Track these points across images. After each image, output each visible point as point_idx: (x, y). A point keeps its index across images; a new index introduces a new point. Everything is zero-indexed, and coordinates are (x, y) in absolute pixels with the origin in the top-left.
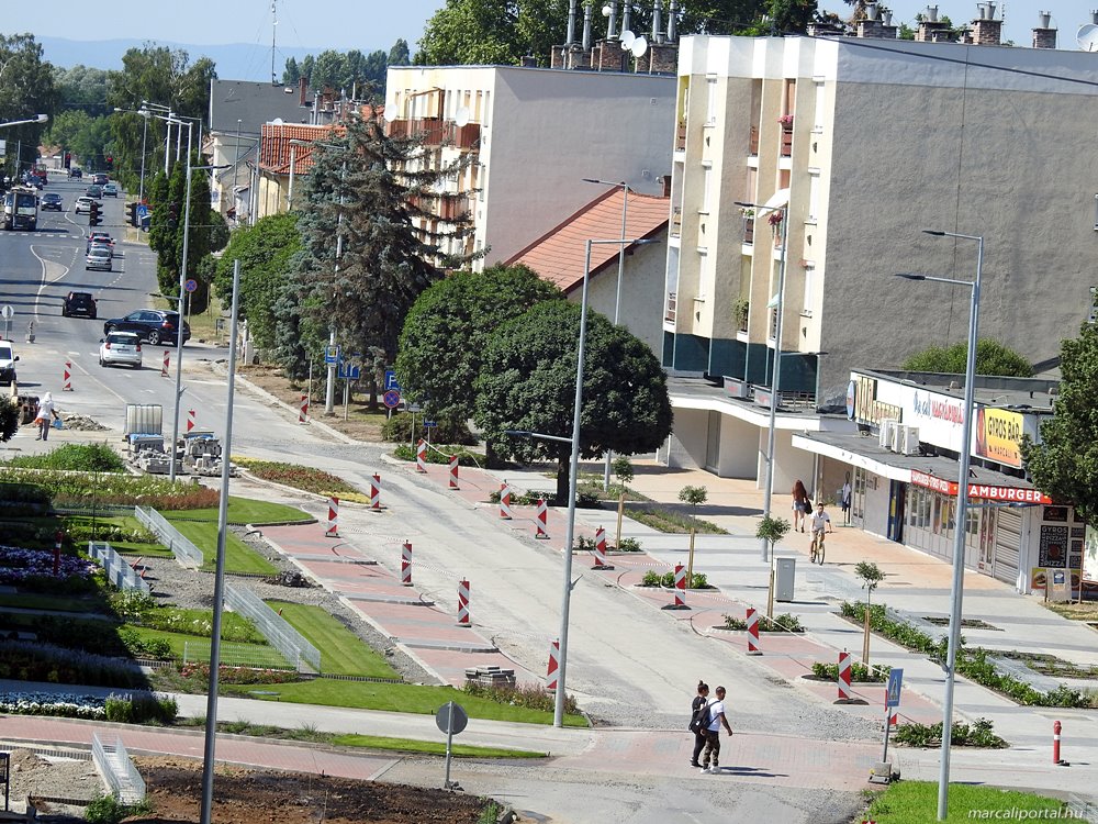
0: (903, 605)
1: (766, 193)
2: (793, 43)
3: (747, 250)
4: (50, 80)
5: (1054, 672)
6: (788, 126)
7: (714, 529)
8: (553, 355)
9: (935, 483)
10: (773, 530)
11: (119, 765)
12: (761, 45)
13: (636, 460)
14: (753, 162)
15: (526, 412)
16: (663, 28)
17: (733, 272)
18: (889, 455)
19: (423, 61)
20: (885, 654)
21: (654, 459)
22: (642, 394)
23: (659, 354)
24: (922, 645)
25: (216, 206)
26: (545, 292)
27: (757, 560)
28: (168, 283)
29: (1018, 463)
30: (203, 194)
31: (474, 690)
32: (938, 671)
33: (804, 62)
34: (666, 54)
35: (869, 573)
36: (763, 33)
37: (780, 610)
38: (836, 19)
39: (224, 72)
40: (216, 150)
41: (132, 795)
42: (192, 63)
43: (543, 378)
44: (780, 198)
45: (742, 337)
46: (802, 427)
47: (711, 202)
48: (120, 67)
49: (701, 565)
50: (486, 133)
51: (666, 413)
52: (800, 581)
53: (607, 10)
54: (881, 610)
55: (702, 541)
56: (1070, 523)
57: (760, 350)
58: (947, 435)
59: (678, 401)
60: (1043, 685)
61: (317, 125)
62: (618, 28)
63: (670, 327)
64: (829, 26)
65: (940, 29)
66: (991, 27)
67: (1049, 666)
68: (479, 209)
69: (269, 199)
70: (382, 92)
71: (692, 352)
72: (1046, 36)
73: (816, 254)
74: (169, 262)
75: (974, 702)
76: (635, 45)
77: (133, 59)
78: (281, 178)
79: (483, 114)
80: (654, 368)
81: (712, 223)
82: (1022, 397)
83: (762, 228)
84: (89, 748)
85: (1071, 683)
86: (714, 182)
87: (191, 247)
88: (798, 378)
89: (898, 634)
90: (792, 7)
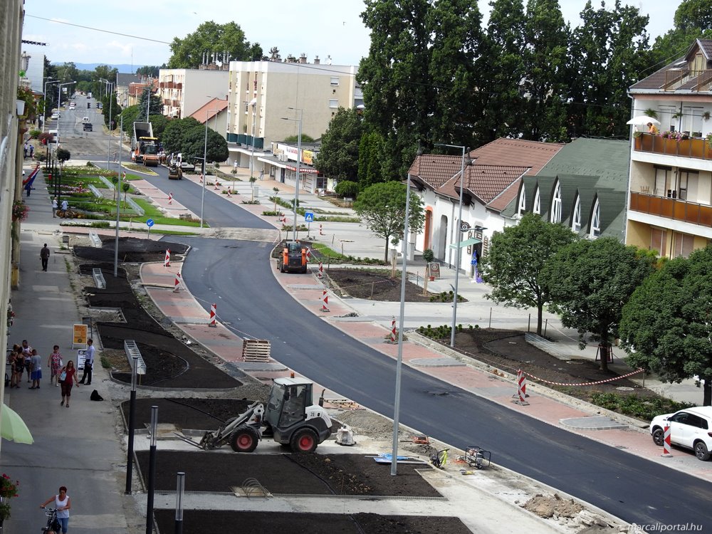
0: (284, 197)
1: (251, 100)
2: (257, 62)
3: (247, 113)
4: (77, 73)
5: (321, 213)
6: (256, 83)
7: (239, 180)
8: (200, 139)
9: (292, 168)
10: (253, 180)
11: (95, 238)
12: (249, 63)
13: (220, 164)
14: (248, 92)
15: (194, 152)
16: (226, 60)
17: (243, 117)
18: (281, 162)
19: (168, 68)
20: (279, 208)
21: (225, 163)
22: (222, 148)
23: (225, 138)
24: (288, 207)
25: (118, 103)
26: (198, 123)
27: (249, 187)
28: (107, 122)
29: (311, 163)
30: (115, 101)
31: (182, 219)
32: (292, 213)
33: (260, 67)
34: (226, 67)
35: (276, 190)
36: (250, 60)
37: (255, 199)
38: (267, 57)
39: (120, 71)
40: (120, 91)
41: (99, 246)
42: (112, 69)
43: (197, 144)
44: (254, 100)
45: (245, 134)
46: (260, 155)
47: (238, 102)
48: (95, 70)
49: (236, 188)
50: (183, 85)
51: (227, 152)
52: (260, 192)
53: (212, 56)
54: (279, 199)
55: (236, 183)
56: (324, 177)
57: (250, 137)
58: (294, 157)
59: (230, 149)
60: (317, 216)
61: (143, 83)
62: (215, 60)
63: (228, 132)
64: (266, 59)
65: (292, 60)
66: (304, 59)
68: (182, 104)
69: (132, 102)
70: (158, 76)
71: (233, 137)
72: (317, 61)
73: (263, 114)
74: (107, 117)
75: (301, 220)
76: (219, 64)
77: (99, 69)
78: (134, 96)
79: (182, 81)
80: (224, 141)
81: (238, 107)
82: (313, 147)
83: (250, 108)
84: (88, 234)
85: (324, 215)
86: (238, 96)
87: (112, 113)
88: (259, 143)
89: (283, 204)
90: (256, 54)
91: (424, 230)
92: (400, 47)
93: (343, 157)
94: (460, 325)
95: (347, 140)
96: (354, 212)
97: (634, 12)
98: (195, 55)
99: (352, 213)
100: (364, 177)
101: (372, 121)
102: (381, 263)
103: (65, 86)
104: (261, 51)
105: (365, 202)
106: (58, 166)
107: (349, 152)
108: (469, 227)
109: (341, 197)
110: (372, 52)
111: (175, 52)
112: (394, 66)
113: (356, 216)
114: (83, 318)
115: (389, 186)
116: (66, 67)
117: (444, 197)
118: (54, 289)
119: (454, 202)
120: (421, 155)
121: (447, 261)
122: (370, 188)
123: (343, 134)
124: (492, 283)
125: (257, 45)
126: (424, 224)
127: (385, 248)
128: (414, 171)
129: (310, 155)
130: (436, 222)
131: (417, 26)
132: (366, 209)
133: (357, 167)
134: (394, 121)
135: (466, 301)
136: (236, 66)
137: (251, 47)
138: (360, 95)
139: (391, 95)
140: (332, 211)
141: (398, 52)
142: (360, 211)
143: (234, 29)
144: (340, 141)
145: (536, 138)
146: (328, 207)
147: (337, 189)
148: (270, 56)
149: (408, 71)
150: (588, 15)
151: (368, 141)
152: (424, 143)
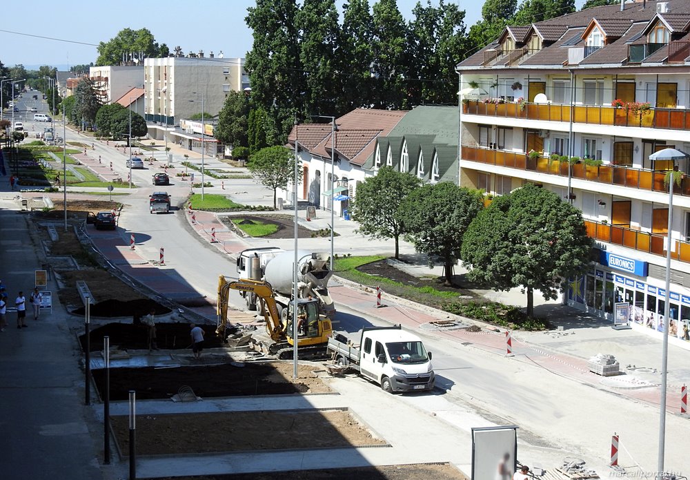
0: (193, 162)
1: (163, 87)
2: (165, 59)
3: (160, 98)
4: (26, 73)
6: (166, 75)
7: (157, 150)
8: (124, 119)
9: (197, 139)
10: (168, 149)
11: (48, 200)
12: (160, 59)
13: (141, 138)
14: (159, 81)
15: (120, 130)
16: (141, 57)
17: (157, 102)
18: (188, 134)
19: (96, 66)
20: (190, 171)
21: (145, 137)
22: (142, 125)
23: (144, 118)
24: (197, 169)
25: (59, 95)
26: (122, 108)
27: (165, 155)
28: (51, 110)
29: (212, 135)
30: (57, 92)
31: (114, 182)
32: (200, 173)
33: (168, 62)
34: (142, 62)
35: (186, 156)
36: (160, 57)
37: (170, 164)
39: (59, 70)
40: (58, 84)
41: (51, 206)
42: (53, 68)
43: (123, 124)
44: (165, 88)
45: (160, 114)
46: (172, 130)
47: (152, 89)
48: (39, 70)
49: (155, 157)
50: (109, 79)
51: (146, 128)
52: (173, 158)
54: (189, 163)
55: (155, 152)
56: (222, 145)
57: (163, 116)
58: (200, 131)
59: (148, 127)
60: (219, 175)
61: (77, 79)
62: (133, 58)
63: (146, 113)
64: (172, 55)
65: (193, 55)
66: (202, 54)
67: (220, 171)
68: (109, 93)
69: (69, 93)
70: (89, 72)
71: (150, 117)
72: (212, 55)
73: (172, 98)
74: (51, 106)
75: (207, 179)
76: (136, 61)
77: (41, 68)
78: (71, 89)
79: (108, 75)
80: (144, 121)
81: (153, 93)
82: (212, 122)
83: (162, 93)
84: (42, 198)
85: (225, 174)
86: (152, 85)
87: (55, 103)
88: (170, 121)
89: (192, 167)
90: (164, 52)
91: (302, 182)
92: (276, 42)
93: (236, 128)
94: (336, 255)
95: (239, 115)
96: (248, 170)
97: (454, 8)
98: (117, 55)
99: (246, 171)
100: (253, 143)
101: (258, 100)
102: (270, 209)
103: (17, 83)
104: (168, 49)
105: (256, 163)
106: (15, 146)
107: (241, 125)
108: (337, 178)
109: (236, 159)
110: (255, 47)
111: (101, 54)
112: (272, 57)
113: (250, 174)
114: (43, 265)
115: (274, 149)
116: (16, 68)
117: (317, 157)
118: (18, 242)
119: (325, 159)
120: (298, 124)
121: (321, 205)
122: (260, 152)
123: (235, 111)
124: (359, 221)
125: (165, 45)
126: (303, 178)
127: (273, 197)
128: (292, 137)
129: (209, 128)
130: (312, 176)
131: (288, 25)
132: (258, 168)
133: (247, 136)
134: (275, 99)
135: (339, 235)
136: (150, 62)
137: (159, 47)
138: (248, 80)
139: (271, 79)
140: (230, 170)
141: (276, 46)
142: (253, 170)
143: (146, 33)
144: (233, 117)
145: (384, 107)
146: (226, 166)
147: (233, 153)
148: (175, 53)
149: (284, 60)
150: (419, 11)
151: (255, 116)
152: (299, 116)
